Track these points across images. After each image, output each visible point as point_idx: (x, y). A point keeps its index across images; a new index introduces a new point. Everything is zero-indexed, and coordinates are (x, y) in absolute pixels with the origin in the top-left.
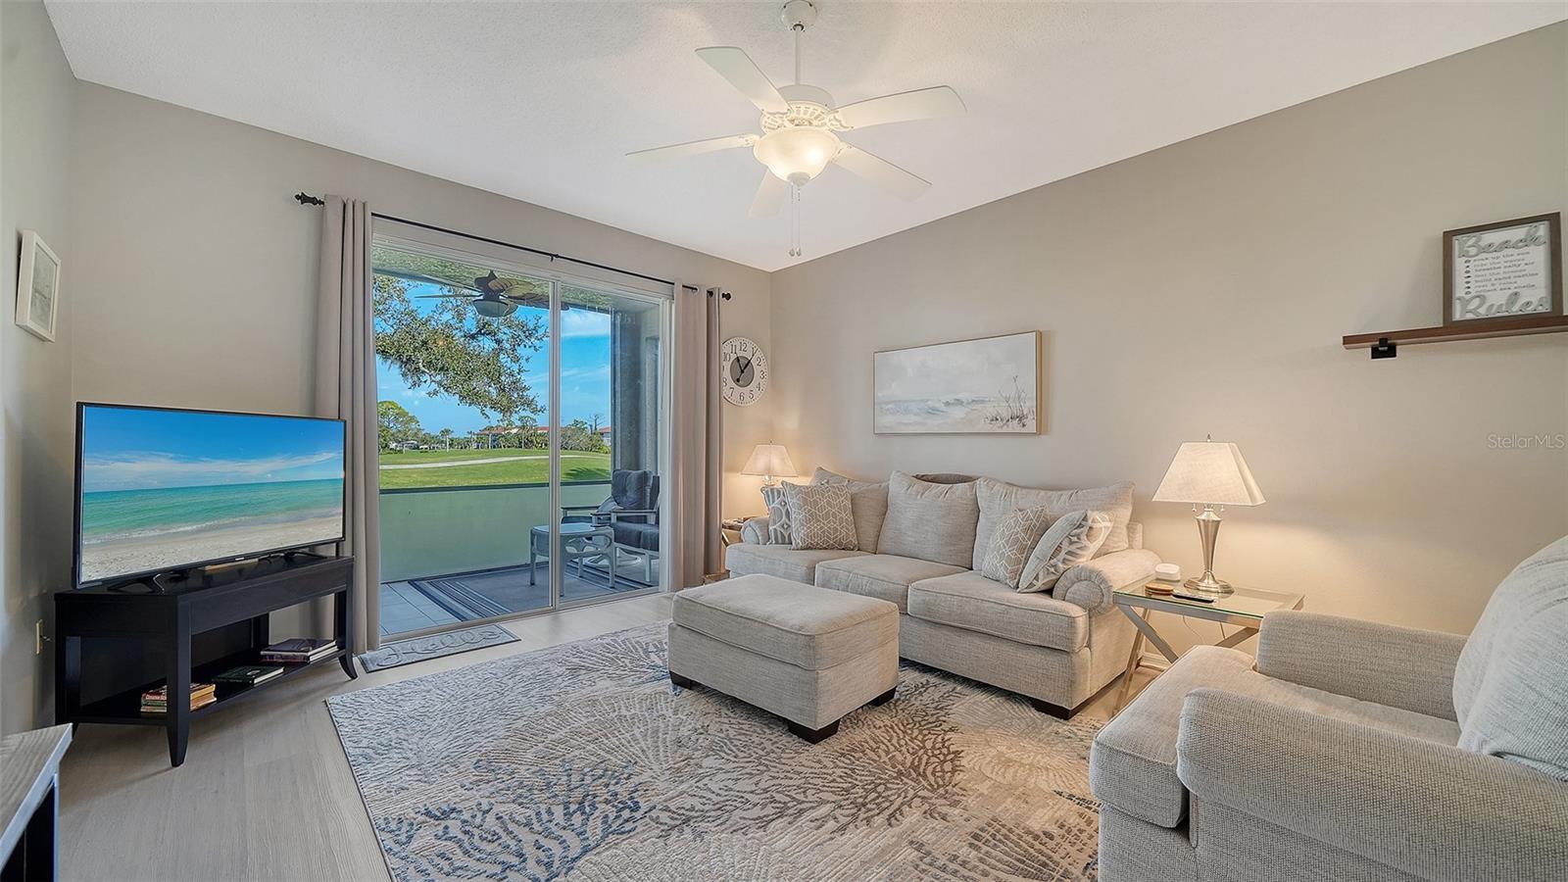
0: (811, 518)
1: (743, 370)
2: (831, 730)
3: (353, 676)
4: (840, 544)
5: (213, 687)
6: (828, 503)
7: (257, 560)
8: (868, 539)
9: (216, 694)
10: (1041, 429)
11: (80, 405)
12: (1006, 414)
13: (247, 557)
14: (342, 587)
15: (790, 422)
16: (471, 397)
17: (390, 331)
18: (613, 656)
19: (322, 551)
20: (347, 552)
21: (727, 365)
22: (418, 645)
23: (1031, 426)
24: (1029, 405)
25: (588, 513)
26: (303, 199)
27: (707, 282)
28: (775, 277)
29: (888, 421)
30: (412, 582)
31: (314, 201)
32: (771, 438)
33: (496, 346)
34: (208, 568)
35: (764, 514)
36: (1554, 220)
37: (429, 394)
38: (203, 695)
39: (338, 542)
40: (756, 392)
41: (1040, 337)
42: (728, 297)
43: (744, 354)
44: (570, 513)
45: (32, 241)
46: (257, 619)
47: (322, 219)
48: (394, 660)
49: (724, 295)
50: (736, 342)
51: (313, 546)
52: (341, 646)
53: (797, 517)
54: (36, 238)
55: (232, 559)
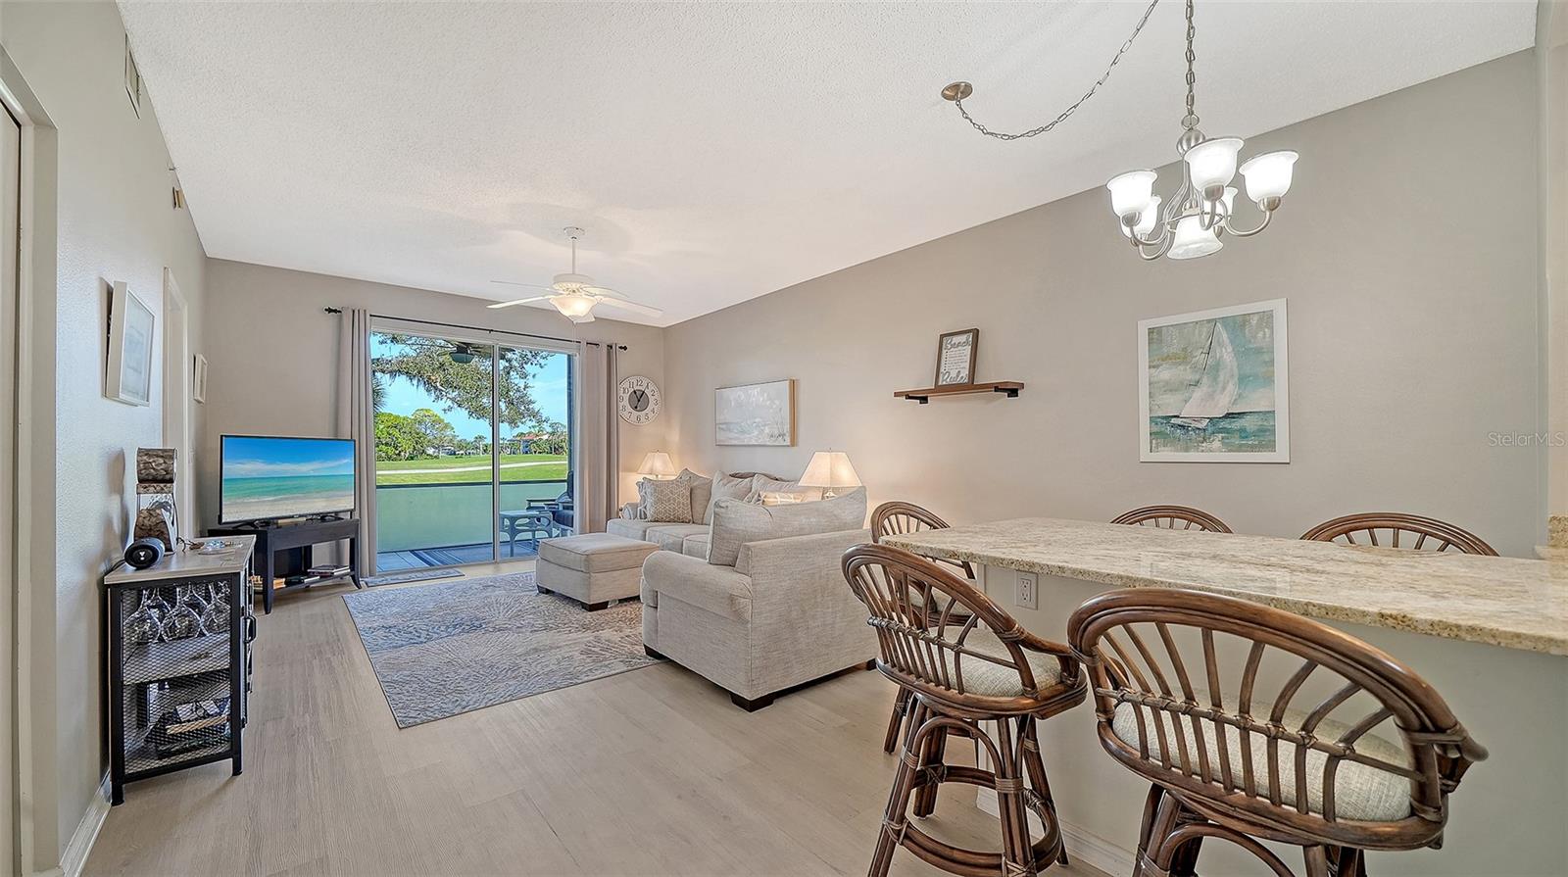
0: (658, 501)
1: (639, 400)
2: (603, 606)
3: (359, 587)
4: (679, 519)
5: (284, 580)
6: (671, 492)
7: (305, 519)
8: (697, 516)
9: (286, 583)
10: (793, 443)
11: (222, 436)
12: (776, 433)
13: (300, 516)
14: (353, 536)
15: (674, 437)
16: (477, 412)
17: (414, 354)
18: (513, 582)
19: (341, 515)
20: (356, 516)
21: (626, 397)
22: (400, 577)
23: (788, 442)
24: (787, 428)
25: (542, 504)
26: (330, 310)
27: (606, 337)
28: (665, 332)
29: (722, 437)
30: (412, 551)
31: (335, 311)
32: (662, 447)
33: (507, 364)
34: (280, 521)
35: (637, 499)
36: (976, 333)
37: (445, 410)
38: (279, 583)
39: (351, 511)
40: (651, 415)
41: (793, 383)
42: (625, 348)
43: (640, 388)
44: (532, 504)
45: (200, 358)
46: (305, 547)
47: (340, 319)
48: (385, 582)
49: (621, 348)
50: (633, 380)
51: (336, 513)
52: (352, 569)
53: (650, 500)
54: (201, 356)
55: (292, 517)
